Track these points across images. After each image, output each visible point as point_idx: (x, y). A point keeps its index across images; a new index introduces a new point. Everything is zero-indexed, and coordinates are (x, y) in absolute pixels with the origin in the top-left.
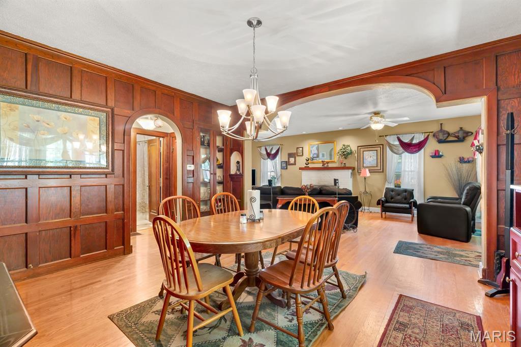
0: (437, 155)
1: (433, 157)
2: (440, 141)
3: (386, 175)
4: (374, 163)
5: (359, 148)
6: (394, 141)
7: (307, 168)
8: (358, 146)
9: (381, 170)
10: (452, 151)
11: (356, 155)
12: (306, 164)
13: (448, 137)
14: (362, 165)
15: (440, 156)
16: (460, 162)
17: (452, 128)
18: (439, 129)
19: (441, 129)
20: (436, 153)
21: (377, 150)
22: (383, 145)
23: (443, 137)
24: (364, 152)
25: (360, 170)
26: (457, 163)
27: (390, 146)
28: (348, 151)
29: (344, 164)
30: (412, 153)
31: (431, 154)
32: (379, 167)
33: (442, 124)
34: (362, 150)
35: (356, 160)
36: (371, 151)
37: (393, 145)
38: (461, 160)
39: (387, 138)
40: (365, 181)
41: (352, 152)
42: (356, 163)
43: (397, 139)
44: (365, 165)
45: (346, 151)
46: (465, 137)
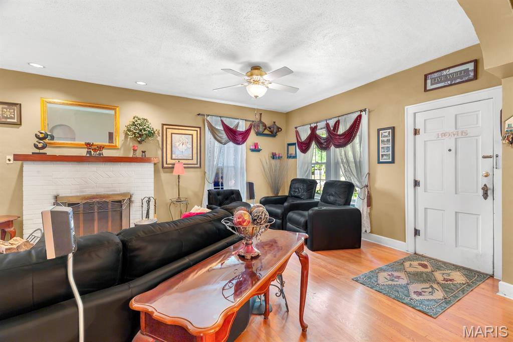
0: (256, 149)
1: (252, 150)
2: (258, 134)
3: (205, 173)
4: (188, 154)
5: (165, 127)
6: (217, 124)
7: (39, 157)
8: (163, 125)
9: (198, 165)
11: (159, 138)
12: (36, 146)
13: (265, 129)
14: (169, 156)
15: (259, 151)
16: (273, 158)
18: (259, 120)
19: (261, 120)
20: (255, 146)
21: (192, 135)
22: (200, 128)
23: (261, 129)
24: (173, 135)
25: (166, 164)
26: (271, 159)
27: (213, 130)
28: (149, 129)
29: (143, 152)
30: (239, 144)
31: (252, 148)
32: (194, 161)
33: (261, 114)
34: (169, 131)
35: (159, 147)
36: (183, 135)
37: (217, 130)
38: (274, 156)
39: (209, 118)
40: (179, 182)
41: (154, 133)
42: (160, 152)
43: (220, 123)
44: (174, 157)
45: (145, 130)
46: (276, 133)
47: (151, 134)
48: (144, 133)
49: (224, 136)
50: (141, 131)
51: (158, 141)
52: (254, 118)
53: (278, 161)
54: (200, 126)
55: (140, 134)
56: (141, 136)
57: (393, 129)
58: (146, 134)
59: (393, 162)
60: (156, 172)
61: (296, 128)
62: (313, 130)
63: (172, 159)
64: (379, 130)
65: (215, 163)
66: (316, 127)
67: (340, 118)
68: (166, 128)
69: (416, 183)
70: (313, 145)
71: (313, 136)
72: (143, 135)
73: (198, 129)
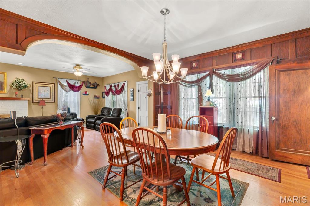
0: (86, 94)
1: (84, 95)
2: (87, 87)
3: (57, 105)
4: (48, 96)
6: (64, 82)
8: (33, 82)
9: (54, 101)
10: (92, 92)
13: (90, 85)
14: (36, 97)
15: (87, 95)
16: (95, 98)
17: (92, 81)
18: (87, 81)
19: (88, 81)
20: (85, 93)
21: (50, 87)
22: (55, 84)
23: (88, 85)
24: (39, 87)
25: (35, 100)
26: (94, 98)
27: (62, 85)
28: (25, 84)
29: (21, 95)
30: (76, 92)
31: (83, 93)
32: (51, 99)
33: (88, 78)
34: (37, 85)
35: (31, 92)
36: (45, 87)
37: (64, 85)
38: (95, 97)
39: (59, 80)
40: (42, 109)
41: (28, 86)
42: (31, 95)
43: (66, 82)
44: (39, 97)
45: (22, 85)
46: (97, 87)
47: (26, 87)
48: (22, 86)
49: (68, 88)
50: (20, 85)
51: (30, 90)
52: (85, 80)
53: (97, 100)
54: (55, 83)
55: (19, 87)
56: (20, 87)
57: (133, 89)
58: (23, 87)
59: (133, 101)
60: (29, 104)
61: (105, 85)
62: (111, 86)
63: (38, 98)
64: (130, 89)
65: (63, 100)
66: (112, 86)
67: (119, 83)
68: (35, 84)
69: (139, 108)
70: (111, 93)
71: (111, 89)
72: (21, 87)
73: (54, 85)
